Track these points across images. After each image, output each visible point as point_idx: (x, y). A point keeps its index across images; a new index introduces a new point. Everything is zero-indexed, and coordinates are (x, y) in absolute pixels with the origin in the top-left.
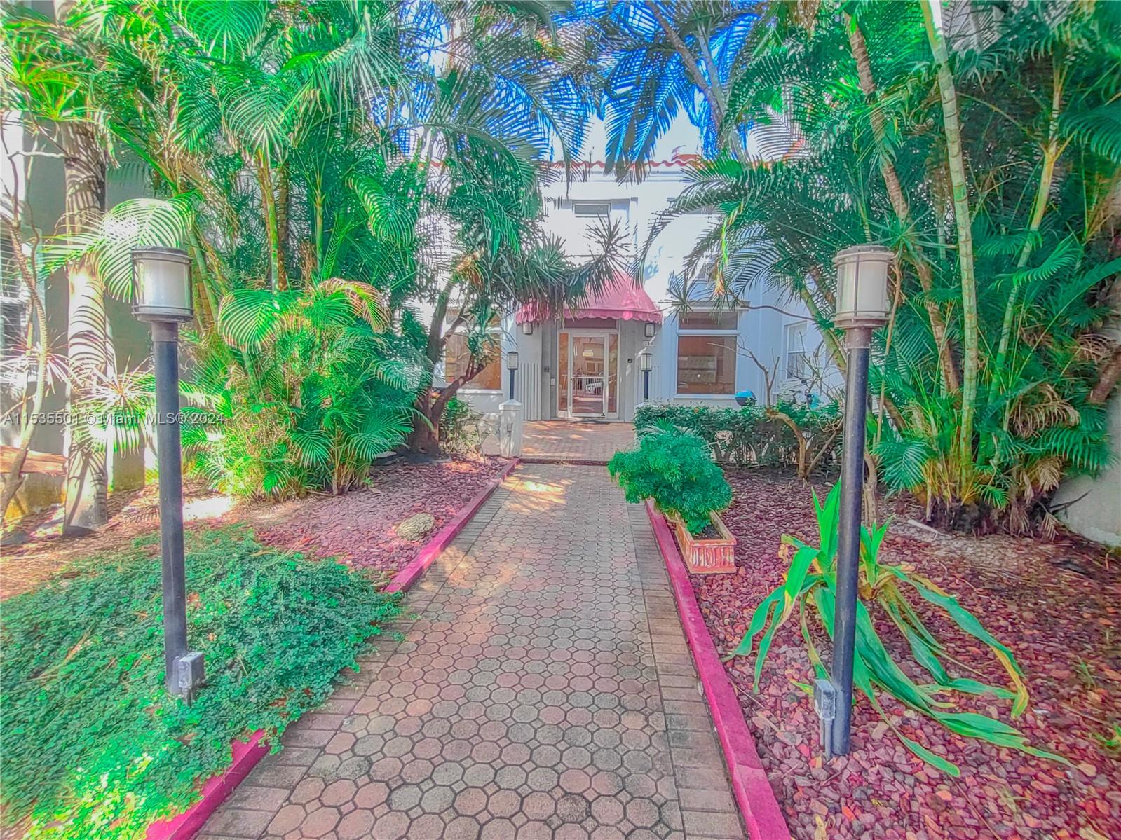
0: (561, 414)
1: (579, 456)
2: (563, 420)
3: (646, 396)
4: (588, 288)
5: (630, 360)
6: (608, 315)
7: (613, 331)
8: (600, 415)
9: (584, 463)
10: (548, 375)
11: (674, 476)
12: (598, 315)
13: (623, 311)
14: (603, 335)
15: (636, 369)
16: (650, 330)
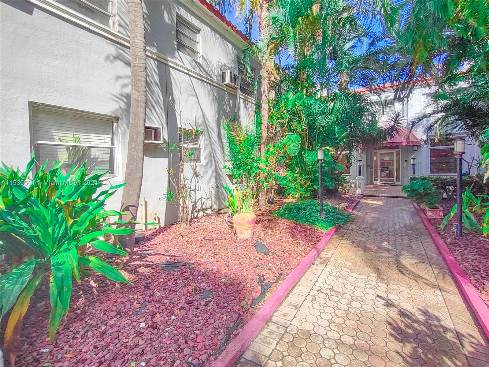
0: (375, 182)
1: (386, 195)
2: (376, 185)
3: (414, 173)
4: (388, 137)
5: (406, 161)
6: (396, 144)
7: (397, 150)
8: (393, 183)
9: (389, 197)
10: (369, 168)
11: (421, 191)
12: (391, 144)
13: (402, 142)
14: (394, 151)
15: (409, 164)
16: (415, 148)
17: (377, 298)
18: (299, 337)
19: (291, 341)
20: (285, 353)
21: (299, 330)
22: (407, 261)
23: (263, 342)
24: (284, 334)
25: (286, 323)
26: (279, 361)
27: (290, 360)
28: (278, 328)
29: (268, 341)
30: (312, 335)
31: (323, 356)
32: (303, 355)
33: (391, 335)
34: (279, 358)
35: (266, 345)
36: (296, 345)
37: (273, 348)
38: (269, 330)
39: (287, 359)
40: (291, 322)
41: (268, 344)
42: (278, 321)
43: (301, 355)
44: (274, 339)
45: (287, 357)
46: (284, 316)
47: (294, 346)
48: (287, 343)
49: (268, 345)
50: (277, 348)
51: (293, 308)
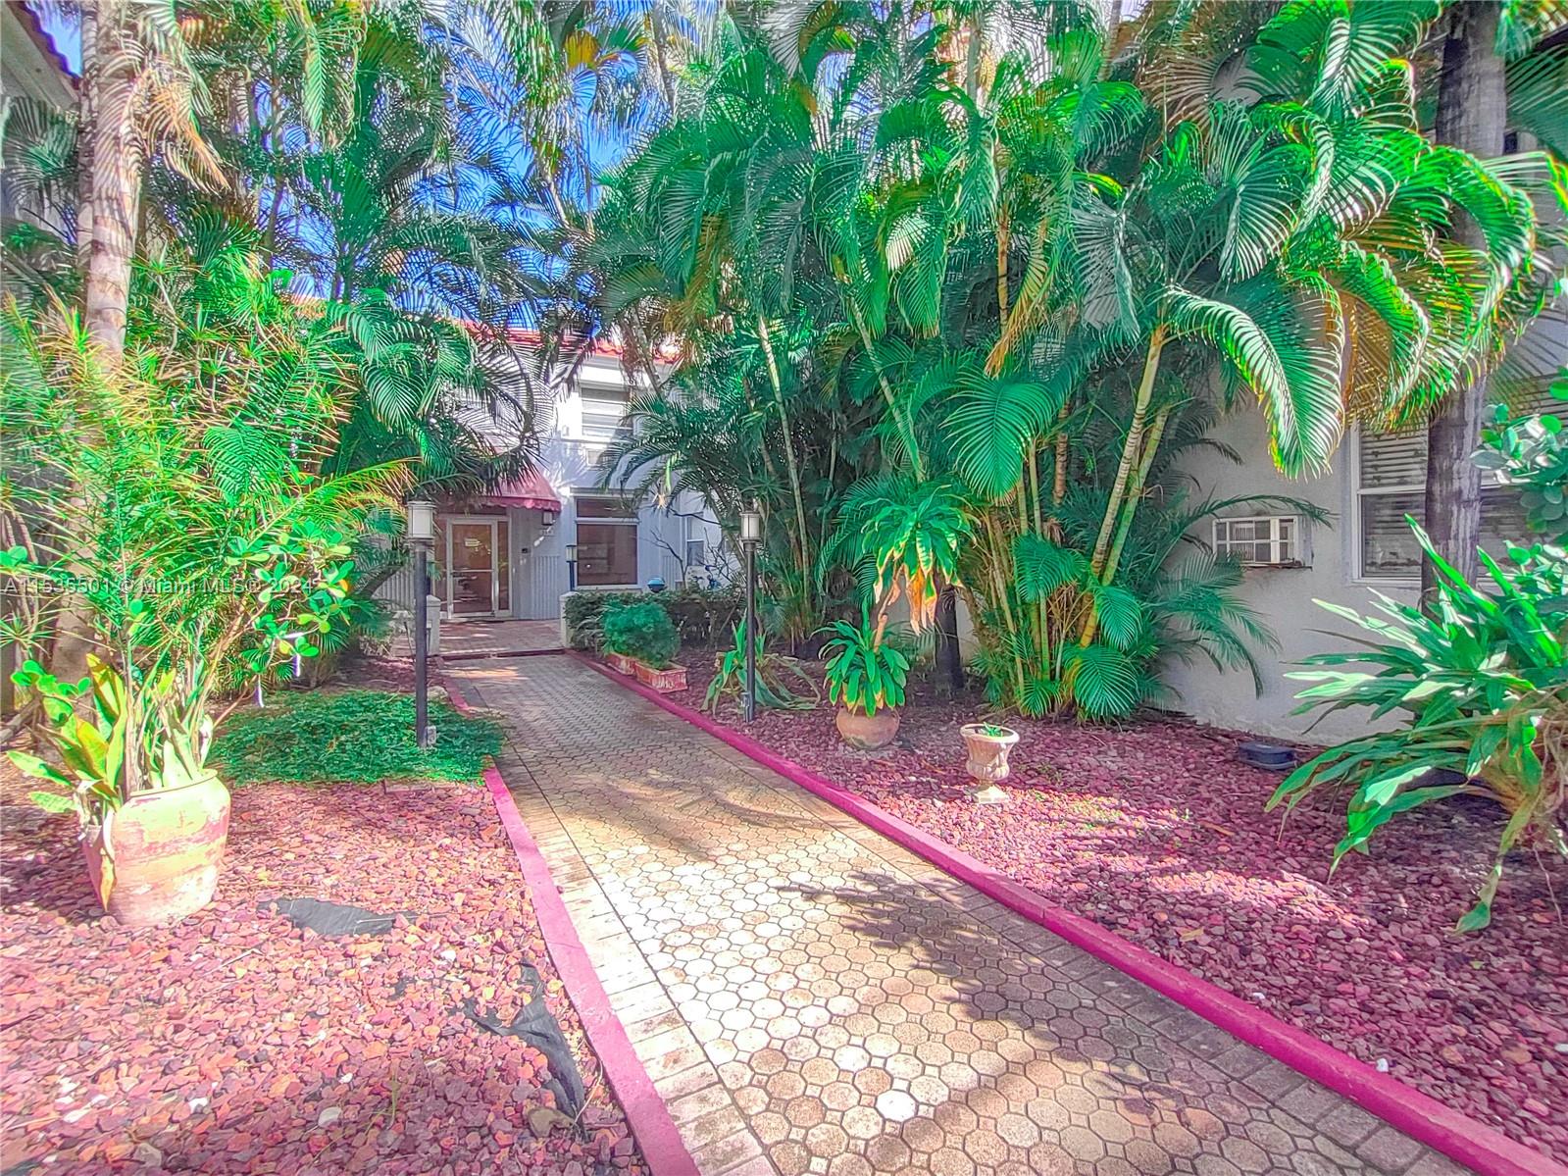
5: (524, 550)
6: (509, 502)
7: (503, 519)
8: (488, 614)
9: (513, 655)
14: (492, 521)
15: (532, 559)
16: (548, 518)
17: (783, 894)
18: (769, 1077)
19: (767, 1099)
20: (797, 1134)
21: (749, 1064)
22: (736, 797)
23: (722, 1162)
24: (734, 1102)
25: (703, 1074)
26: (809, 1162)
27: (823, 1137)
28: (703, 1100)
29: (729, 1148)
30: (785, 1050)
31: (854, 1069)
32: (825, 1101)
33: (878, 945)
34: (800, 1157)
35: (737, 1161)
36: (787, 1097)
37: (759, 1150)
38: (693, 1125)
39: (814, 1140)
40: (708, 1060)
41: (738, 1156)
42: (677, 1085)
43: (824, 1105)
44: (732, 1131)
45: (810, 1137)
46: (675, 1062)
47: (788, 1102)
48: (767, 1110)
49: (742, 1158)
50: (767, 1140)
51: (665, 1027)
